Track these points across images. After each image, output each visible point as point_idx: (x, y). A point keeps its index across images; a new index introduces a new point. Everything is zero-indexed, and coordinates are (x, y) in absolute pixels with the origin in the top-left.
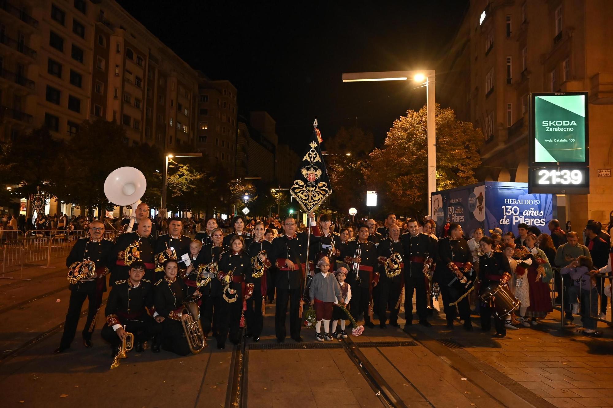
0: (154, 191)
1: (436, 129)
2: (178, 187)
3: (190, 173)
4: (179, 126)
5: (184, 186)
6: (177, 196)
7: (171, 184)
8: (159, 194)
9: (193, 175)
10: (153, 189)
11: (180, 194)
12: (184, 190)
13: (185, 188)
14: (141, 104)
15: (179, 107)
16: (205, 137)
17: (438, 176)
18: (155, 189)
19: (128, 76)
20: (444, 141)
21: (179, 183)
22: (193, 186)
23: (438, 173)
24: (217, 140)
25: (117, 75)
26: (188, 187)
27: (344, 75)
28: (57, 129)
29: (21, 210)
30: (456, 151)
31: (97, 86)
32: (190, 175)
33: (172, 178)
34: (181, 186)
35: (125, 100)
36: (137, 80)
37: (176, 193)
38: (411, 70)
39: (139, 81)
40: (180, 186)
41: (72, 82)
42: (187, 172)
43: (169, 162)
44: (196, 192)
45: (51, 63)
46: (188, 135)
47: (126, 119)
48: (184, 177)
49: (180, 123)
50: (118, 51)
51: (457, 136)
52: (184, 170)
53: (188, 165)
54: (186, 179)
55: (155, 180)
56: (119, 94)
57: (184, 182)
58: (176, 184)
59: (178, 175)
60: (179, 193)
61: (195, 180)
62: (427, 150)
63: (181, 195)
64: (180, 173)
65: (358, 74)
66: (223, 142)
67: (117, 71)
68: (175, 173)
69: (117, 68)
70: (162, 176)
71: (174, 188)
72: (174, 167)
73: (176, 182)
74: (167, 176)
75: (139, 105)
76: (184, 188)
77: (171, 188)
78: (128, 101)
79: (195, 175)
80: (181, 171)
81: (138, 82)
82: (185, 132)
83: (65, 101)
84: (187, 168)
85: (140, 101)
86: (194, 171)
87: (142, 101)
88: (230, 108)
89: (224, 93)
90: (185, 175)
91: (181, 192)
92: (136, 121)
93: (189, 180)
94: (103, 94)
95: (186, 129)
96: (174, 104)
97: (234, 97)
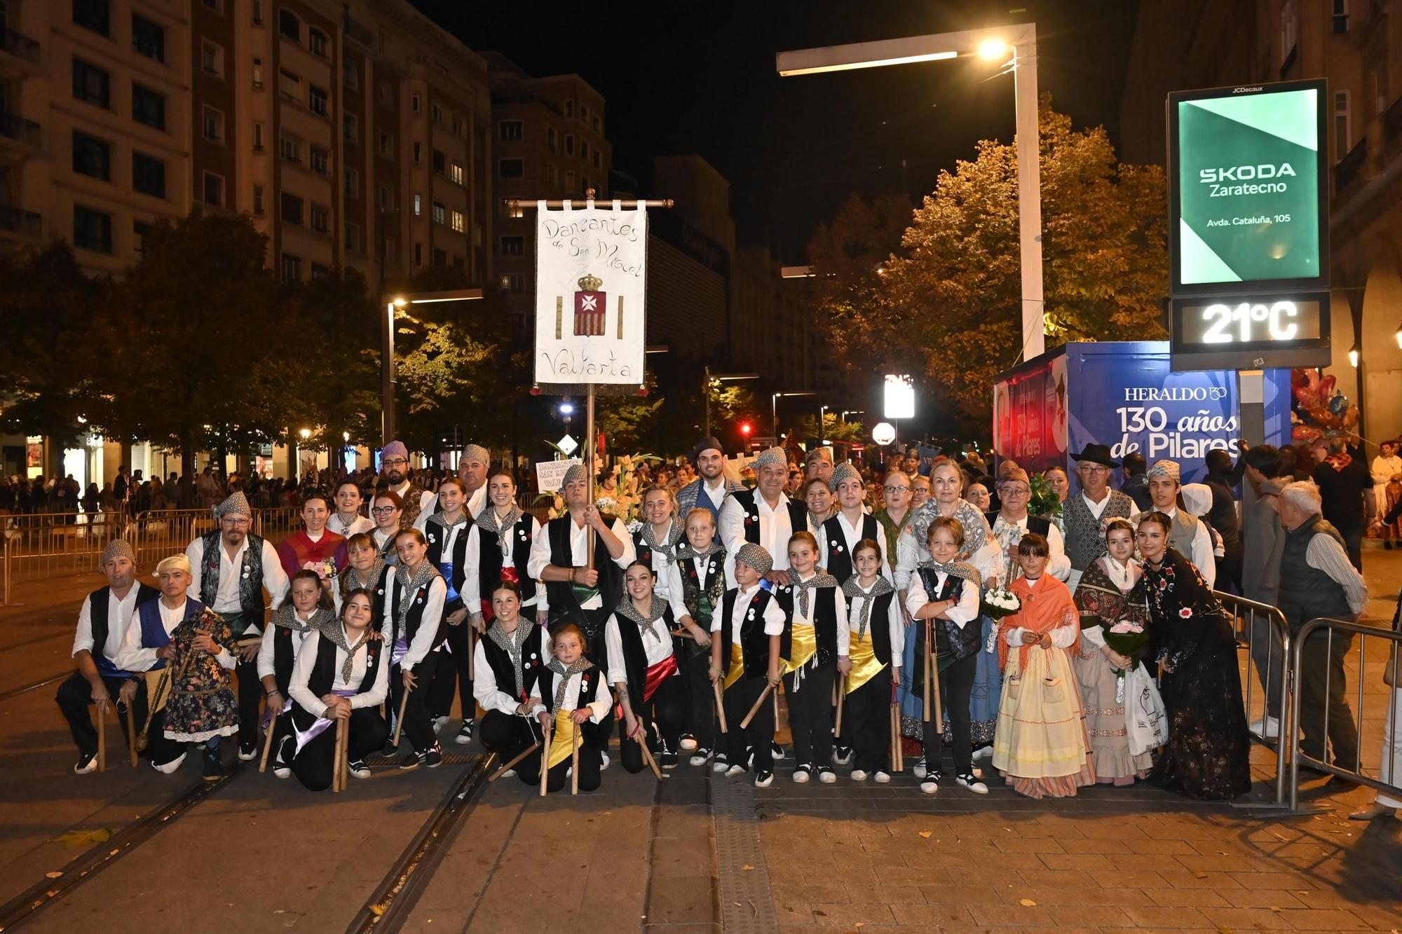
0: (365, 398)
1: (1044, 194)
2: (426, 385)
3: (456, 346)
4: (439, 214)
5: (442, 381)
6: (423, 410)
7: (404, 378)
8: (378, 407)
9: (464, 351)
10: (361, 393)
11: (432, 404)
12: (441, 393)
13: (445, 389)
14: (329, 162)
15: (439, 163)
17: (1052, 327)
18: (367, 393)
19: (288, 86)
20: (1062, 226)
21: (426, 374)
22: (466, 382)
23: (1051, 318)
25: (257, 87)
26: (452, 386)
27: (783, 58)
28: (106, 245)
29: (31, 465)
30: (1097, 252)
31: (208, 121)
32: (457, 350)
33: (408, 361)
34: (434, 383)
35: (284, 155)
36: (314, 96)
37: (420, 401)
38: (969, 29)
39: (320, 99)
40: (429, 384)
41: (140, 115)
42: (447, 345)
43: (397, 318)
44: (478, 397)
45: (81, 68)
46: (467, 237)
47: (289, 208)
48: (440, 359)
49: (442, 206)
50: (257, 21)
51: (1097, 208)
52: (441, 339)
53: (451, 326)
54: (448, 364)
55: (366, 369)
56: (266, 141)
57: (442, 370)
58: (419, 378)
59: (425, 352)
60: (428, 403)
61: (471, 363)
62: (1017, 254)
63: (434, 407)
64: (428, 347)
65: (820, 52)
67: (258, 76)
68: (417, 347)
69: (256, 66)
70: (380, 358)
71: (416, 388)
72: (412, 332)
73: (420, 371)
74: (393, 358)
75: (324, 163)
76: (442, 389)
77: (405, 390)
78: (293, 155)
79: (470, 351)
80: (432, 341)
81: (317, 100)
82: (458, 231)
83: (124, 169)
84: (448, 332)
85: (325, 155)
86: (468, 340)
87: (332, 151)
88: (584, 154)
89: (566, 111)
90: (442, 353)
91: (432, 399)
92: (317, 210)
93: (454, 365)
94: (223, 141)
95: (458, 221)
96: (424, 154)
97: (596, 121)
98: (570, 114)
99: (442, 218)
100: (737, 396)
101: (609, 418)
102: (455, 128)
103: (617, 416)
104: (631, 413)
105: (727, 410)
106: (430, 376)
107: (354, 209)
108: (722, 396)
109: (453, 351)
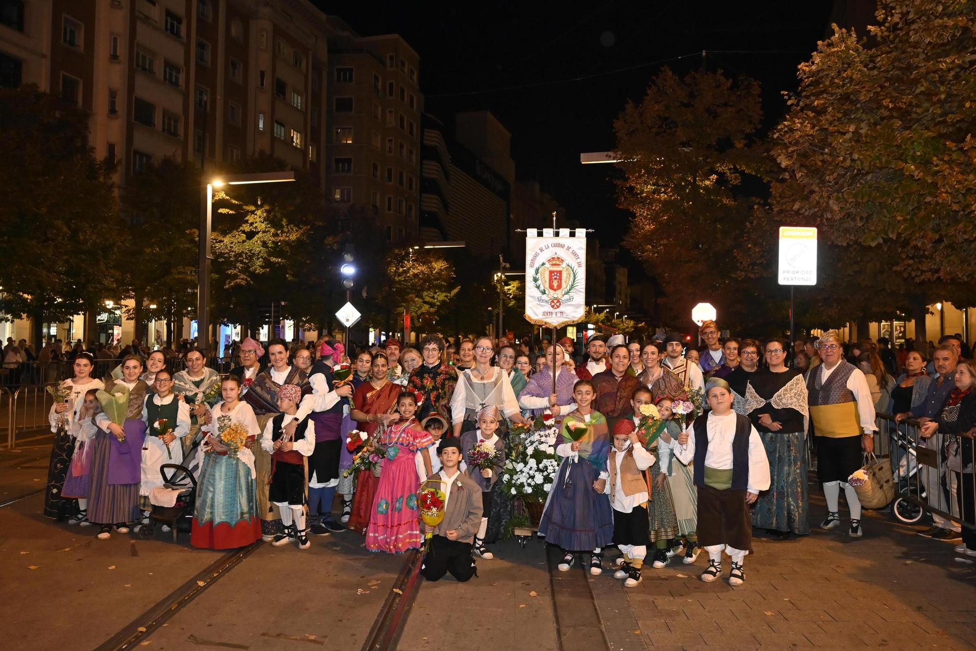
3: (273, 227)
4: (279, 131)
5: (258, 259)
6: (238, 286)
7: (221, 255)
9: (279, 232)
10: (184, 268)
11: (246, 280)
12: (255, 270)
13: (260, 266)
14: (182, 77)
15: (280, 88)
16: (349, 161)
19: (145, 7)
21: (243, 252)
22: (280, 260)
24: (375, 167)
26: (267, 263)
31: (68, 30)
32: (273, 230)
33: (227, 240)
34: (250, 260)
35: (139, 65)
36: (169, 20)
37: (235, 276)
40: (245, 261)
42: (263, 226)
43: (215, 198)
44: (293, 275)
46: (303, 152)
47: (141, 112)
48: (257, 238)
49: (282, 125)
52: (258, 220)
53: (266, 207)
54: (264, 244)
55: (187, 245)
56: (122, 52)
57: (258, 248)
58: (235, 256)
59: (244, 232)
60: (242, 279)
61: (287, 243)
63: (248, 283)
64: (246, 228)
66: (390, 171)
68: (236, 227)
71: (231, 264)
72: (231, 212)
73: (237, 249)
74: (210, 234)
75: (177, 79)
76: (257, 266)
77: (221, 266)
78: (147, 67)
79: (285, 232)
80: (250, 222)
81: (172, 25)
82: (296, 147)
84: (265, 215)
85: (178, 70)
86: (284, 222)
87: (184, 68)
88: (402, 97)
89: (388, 62)
90: (258, 233)
91: (247, 276)
92: (168, 116)
93: (270, 245)
94: (82, 49)
95: (297, 139)
96: (267, 81)
97: (412, 72)
98: (392, 66)
99: (283, 134)
100: (517, 289)
101: (414, 302)
102: (296, 63)
103: (421, 300)
104: (433, 298)
105: (510, 299)
106: (246, 254)
107: (204, 120)
108: (506, 288)
109: (268, 231)
